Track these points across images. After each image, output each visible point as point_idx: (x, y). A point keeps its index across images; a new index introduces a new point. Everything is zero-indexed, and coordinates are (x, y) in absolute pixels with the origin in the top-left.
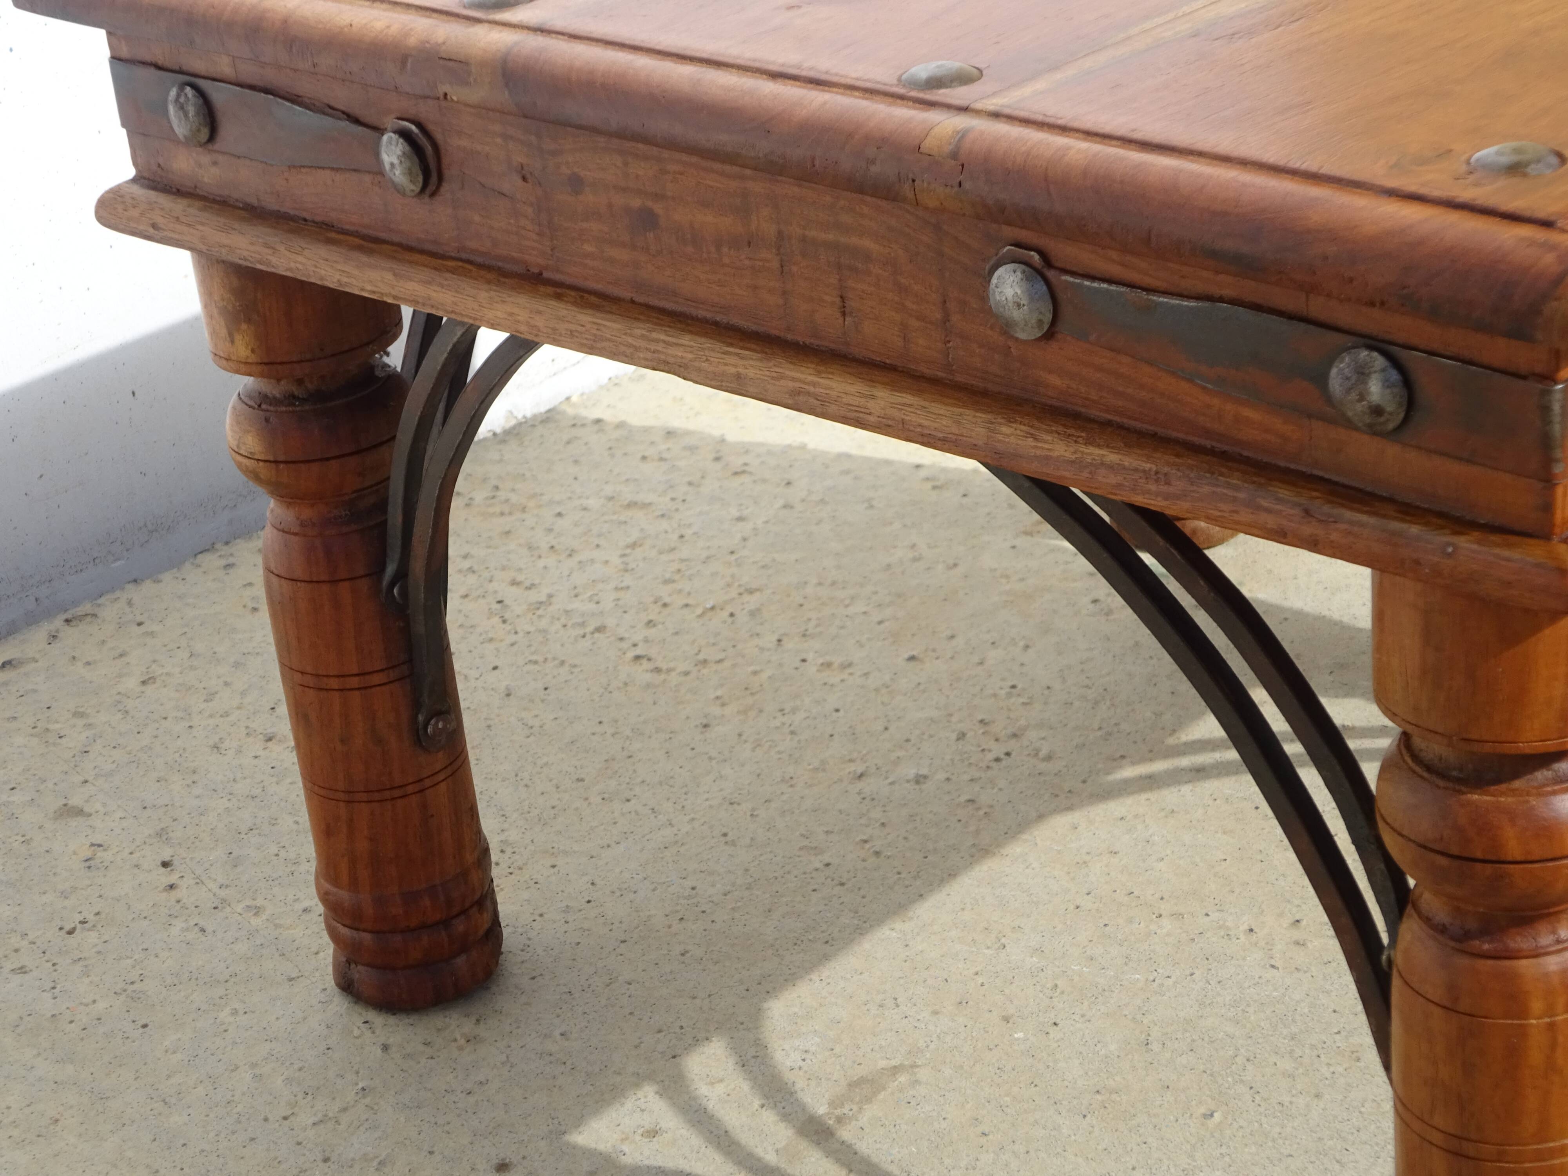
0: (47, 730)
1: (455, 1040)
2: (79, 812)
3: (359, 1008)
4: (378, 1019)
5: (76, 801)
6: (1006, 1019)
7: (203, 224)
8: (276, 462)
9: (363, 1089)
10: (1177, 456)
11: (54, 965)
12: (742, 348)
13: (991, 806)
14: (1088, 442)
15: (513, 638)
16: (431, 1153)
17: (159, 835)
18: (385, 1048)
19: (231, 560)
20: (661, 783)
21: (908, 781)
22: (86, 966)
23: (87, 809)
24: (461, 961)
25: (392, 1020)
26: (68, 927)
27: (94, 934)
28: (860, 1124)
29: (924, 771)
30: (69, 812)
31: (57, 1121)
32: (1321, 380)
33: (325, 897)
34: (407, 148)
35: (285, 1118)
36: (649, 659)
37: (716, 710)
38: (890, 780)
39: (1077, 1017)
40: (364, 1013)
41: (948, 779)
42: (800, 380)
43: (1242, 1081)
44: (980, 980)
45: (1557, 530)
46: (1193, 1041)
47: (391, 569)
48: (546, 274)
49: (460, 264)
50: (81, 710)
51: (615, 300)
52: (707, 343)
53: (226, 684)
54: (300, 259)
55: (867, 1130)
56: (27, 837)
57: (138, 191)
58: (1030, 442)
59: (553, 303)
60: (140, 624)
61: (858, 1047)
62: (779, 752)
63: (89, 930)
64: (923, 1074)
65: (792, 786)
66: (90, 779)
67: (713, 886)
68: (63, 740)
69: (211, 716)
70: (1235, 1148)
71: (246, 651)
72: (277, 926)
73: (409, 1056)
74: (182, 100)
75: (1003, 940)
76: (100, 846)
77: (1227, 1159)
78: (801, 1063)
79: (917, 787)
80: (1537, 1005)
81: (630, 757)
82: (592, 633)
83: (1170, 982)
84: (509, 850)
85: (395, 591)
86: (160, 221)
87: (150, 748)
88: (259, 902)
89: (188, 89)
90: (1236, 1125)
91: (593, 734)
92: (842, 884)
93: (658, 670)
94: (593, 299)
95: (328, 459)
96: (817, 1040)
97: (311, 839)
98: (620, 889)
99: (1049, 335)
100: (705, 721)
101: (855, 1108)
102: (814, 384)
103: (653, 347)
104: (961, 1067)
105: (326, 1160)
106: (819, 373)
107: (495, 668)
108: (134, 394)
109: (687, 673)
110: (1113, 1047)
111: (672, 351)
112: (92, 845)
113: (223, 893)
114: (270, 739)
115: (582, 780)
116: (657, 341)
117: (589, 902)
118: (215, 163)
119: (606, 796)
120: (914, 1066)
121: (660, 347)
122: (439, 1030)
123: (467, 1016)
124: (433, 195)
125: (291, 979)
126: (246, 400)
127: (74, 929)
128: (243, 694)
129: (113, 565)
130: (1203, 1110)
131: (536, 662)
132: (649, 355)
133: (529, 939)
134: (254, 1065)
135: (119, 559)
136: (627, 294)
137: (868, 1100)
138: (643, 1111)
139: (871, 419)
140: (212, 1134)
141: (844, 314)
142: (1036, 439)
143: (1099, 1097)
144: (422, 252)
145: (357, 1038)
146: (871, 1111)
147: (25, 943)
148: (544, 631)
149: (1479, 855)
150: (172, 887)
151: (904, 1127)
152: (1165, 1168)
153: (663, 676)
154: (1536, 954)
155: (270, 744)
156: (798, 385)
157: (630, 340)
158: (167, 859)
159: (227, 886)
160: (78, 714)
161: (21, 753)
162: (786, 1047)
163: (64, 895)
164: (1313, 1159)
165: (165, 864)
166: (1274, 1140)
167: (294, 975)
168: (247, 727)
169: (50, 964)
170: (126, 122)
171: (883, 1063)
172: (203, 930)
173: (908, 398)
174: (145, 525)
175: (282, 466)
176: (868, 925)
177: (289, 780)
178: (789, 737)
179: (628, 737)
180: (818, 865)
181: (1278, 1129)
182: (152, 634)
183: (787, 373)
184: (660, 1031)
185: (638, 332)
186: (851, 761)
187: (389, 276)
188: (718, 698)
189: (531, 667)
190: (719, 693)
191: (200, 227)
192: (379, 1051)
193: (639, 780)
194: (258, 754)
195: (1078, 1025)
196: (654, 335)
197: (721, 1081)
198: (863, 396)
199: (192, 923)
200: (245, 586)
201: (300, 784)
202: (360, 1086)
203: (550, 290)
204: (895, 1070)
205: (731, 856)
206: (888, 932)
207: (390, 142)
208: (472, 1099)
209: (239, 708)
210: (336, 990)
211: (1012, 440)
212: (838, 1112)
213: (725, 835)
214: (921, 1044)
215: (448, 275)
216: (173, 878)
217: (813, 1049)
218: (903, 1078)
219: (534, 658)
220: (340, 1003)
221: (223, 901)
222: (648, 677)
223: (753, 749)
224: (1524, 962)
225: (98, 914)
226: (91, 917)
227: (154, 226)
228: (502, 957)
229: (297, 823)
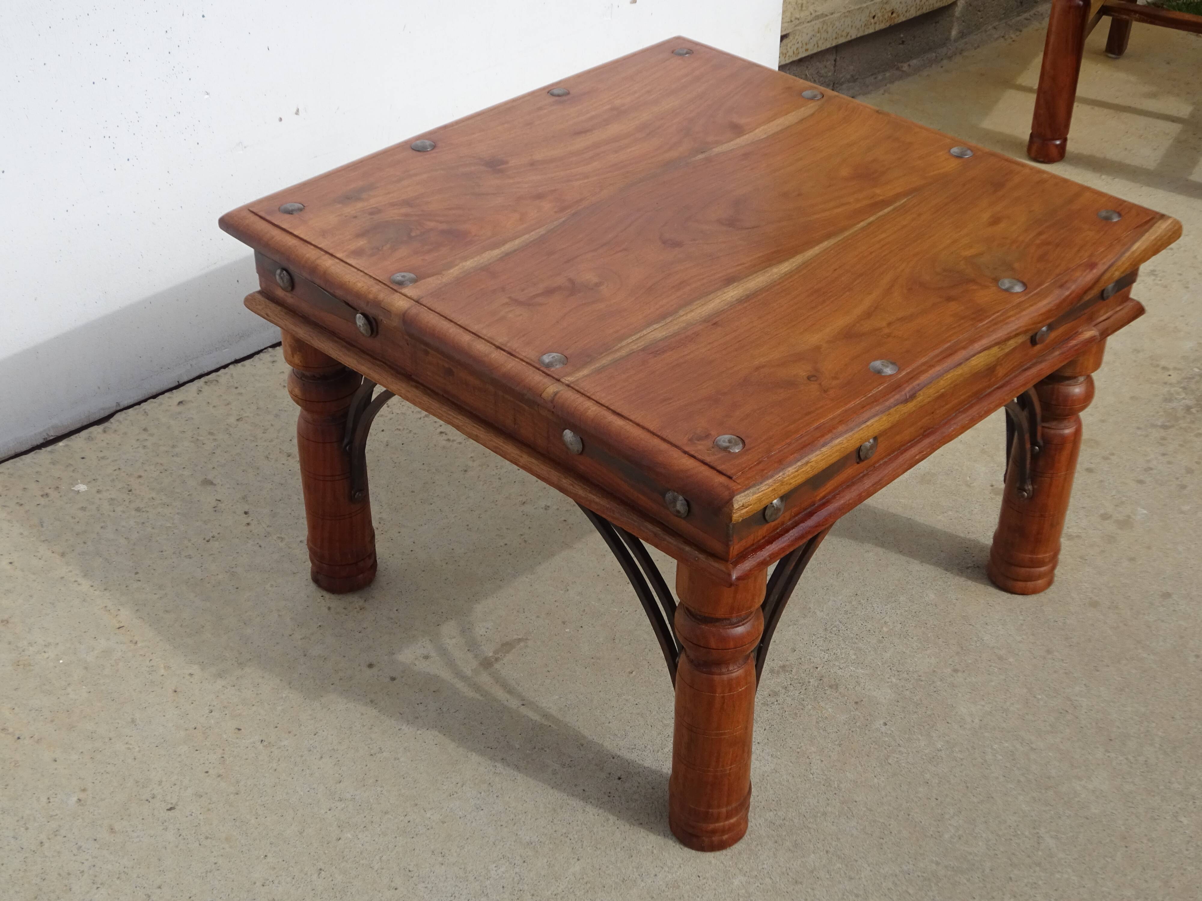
0: (198, 439)
1: (356, 608)
2: (212, 483)
3: (320, 590)
4: (327, 595)
5: (210, 477)
6: (564, 623)
7: (286, 320)
8: (306, 400)
9: (320, 626)
10: (618, 504)
11: (202, 556)
12: (479, 426)
13: (573, 524)
14: (590, 492)
15: (391, 416)
16: (344, 657)
17: (244, 498)
18: (329, 608)
19: (275, 359)
20: (445, 497)
21: (542, 508)
22: (214, 558)
23: (214, 482)
24: (361, 576)
25: (332, 596)
26: (207, 539)
27: (217, 543)
28: (503, 662)
29: (549, 504)
30: (208, 483)
31: (203, 626)
32: (664, 497)
33: (310, 549)
34: (366, 322)
35: (290, 635)
36: (446, 434)
37: (470, 463)
38: (535, 507)
39: (590, 625)
40: (322, 592)
41: (558, 509)
42: (498, 444)
43: (645, 659)
44: (557, 604)
45: (730, 560)
46: (631, 640)
47: (346, 441)
48: (413, 377)
49: (382, 364)
50: (212, 431)
51: (436, 394)
52: (467, 420)
53: (272, 425)
54: (322, 345)
55: (506, 665)
56: (190, 493)
57: (260, 297)
58: (571, 487)
59: (414, 389)
60: (236, 388)
61: (507, 628)
62: (493, 488)
63: (216, 541)
64: (530, 643)
65: (496, 505)
66: (216, 467)
67: (460, 549)
68: (205, 446)
69: (265, 441)
70: (638, 687)
71: (280, 409)
72: (290, 548)
73: (338, 613)
74: (282, 275)
75: (568, 587)
76: (219, 501)
77: (634, 691)
78: (485, 633)
79: (545, 511)
80: (719, 690)
81: (434, 483)
82: (424, 417)
83: (627, 613)
84: (382, 522)
85: (347, 448)
86: (270, 313)
87: (240, 454)
88: (283, 536)
89: (284, 272)
90: (640, 678)
91: (420, 469)
92: (510, 554)
93: (448, 440)
94: (429, 391)
95: (325, 402)
96: (492, 624)
97: (304, 507)
98: (424, 546)
99: (581, 454)
100: (465, 469)
101: (503, 655)
102: (502, 446)
103: (448, 416)
104: (544, 642)
105: (305, 655)
106: (504, 443)
107: (383, 431)
108: (238, 281)
109: (460, 443)
110: (601, 639)
111: (455, 420)
112: (217, 500)
113: (269, 529)
114: (289, 456)
115: (414, 492)
116: (450, 415)
117: (412, 551)
118: (292, 297)
119: (423, 501)
120: (527, 639)
121: (451, 417)
122: (350, 603)
123: (361, 597)
124: (374, 337)
125: (294, 573)
126: (296, 374)
127: (210, 539)
128: (279, 431)
129: (224, 351)
130: (629, 670)
131: (400, 430)
132: (447, 419)
133: (387, 565)
134: (279, 610)
135: (226, 348)
136: (441, 393)
137: (508, 652)
138: (424, 647)
139: (520, 464)
140: (262, 639)
141: (515, 424)
142: (573, 487)
143: (593, 660)
144: (368, 354)
145: (319, 603)
146: (509, 657)
147: (190, 544)
148: (404, 414)
149: (702, 645)
150: (248, 524)
151: (520, 665)
152: (611, 692)
153: (451, 443)
154: (720, 674)
155: (289, 458)
156: (497, 445)
157: (441, 412)
158: (246, 510)
159: (270, 526)
160: (211, 434)
161: (187, 450)
162: (480, 626)
163: (205, 522)
164: (665, 695)
165: (246, 513)
166: (652, 685)
167: (295, 572)
168: (280, 449)
169: (200, 555)
170: (259, 272)
171: (515, 637)
172: (260, 546)
173: (533, 461)
174: (239, 334)
175: (308, 402)
176: (518, 574)
177: (296, 478)
178: (498, 480)
179: (434, 473)
180: (502, 544)
181: (655, 681)
182: (241, 394)
183: (494, 440)
184: (434, 613)
185: (444, 409)
186: (521, 495)
187: (355, 362)
188: (471, 457)
189: (397, 432)
190: (472, 455)
191: (285, 321)
192: (327, 609)
193: (436, 495)
194: (284, 463)
195: (590, 628)
196: (449, 412)
197: (455, 637)
198: (519, 455)
199: (256, 543)
200: (281, 373)
201: (301, 480)
202: (319, 624)
203: (414, 384)
204: (520, 640)
205: (469, 536)
206: (525, 579)
207: (360, 317)
208: (361, 635)
209: (277, 438)
210: (311, 581)
211: (566, 485)
212: (496, 656)
213: (468, 525)
214: (531, 630)
215: (377, 367)
216: (249, 520)
217: (490, 628)
218: (522, 644)
219: (399, 427)
220: (313, 586)
221: (269, 533)
222: (444, 442)
223: (483, 485)
224: (716, 676)
225: (219, 534)
226: (216, 535)
227: (267, 315)
228: (377, 573)
229: (299, 499)
